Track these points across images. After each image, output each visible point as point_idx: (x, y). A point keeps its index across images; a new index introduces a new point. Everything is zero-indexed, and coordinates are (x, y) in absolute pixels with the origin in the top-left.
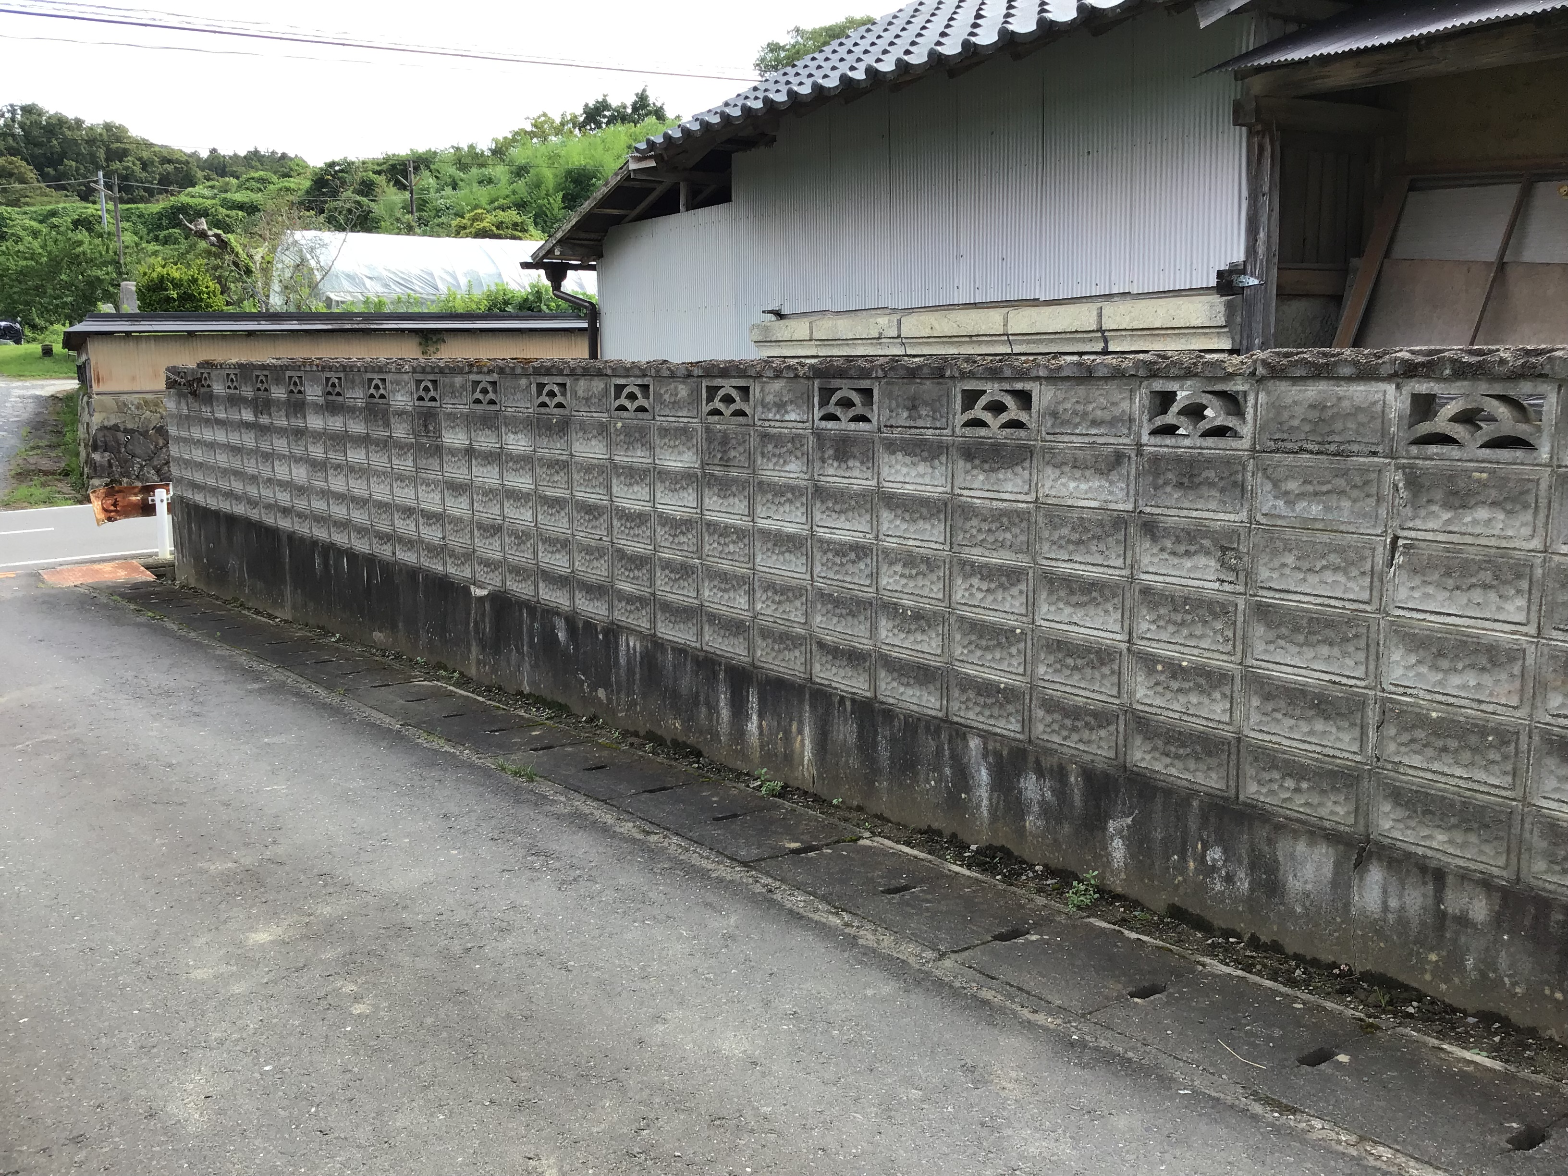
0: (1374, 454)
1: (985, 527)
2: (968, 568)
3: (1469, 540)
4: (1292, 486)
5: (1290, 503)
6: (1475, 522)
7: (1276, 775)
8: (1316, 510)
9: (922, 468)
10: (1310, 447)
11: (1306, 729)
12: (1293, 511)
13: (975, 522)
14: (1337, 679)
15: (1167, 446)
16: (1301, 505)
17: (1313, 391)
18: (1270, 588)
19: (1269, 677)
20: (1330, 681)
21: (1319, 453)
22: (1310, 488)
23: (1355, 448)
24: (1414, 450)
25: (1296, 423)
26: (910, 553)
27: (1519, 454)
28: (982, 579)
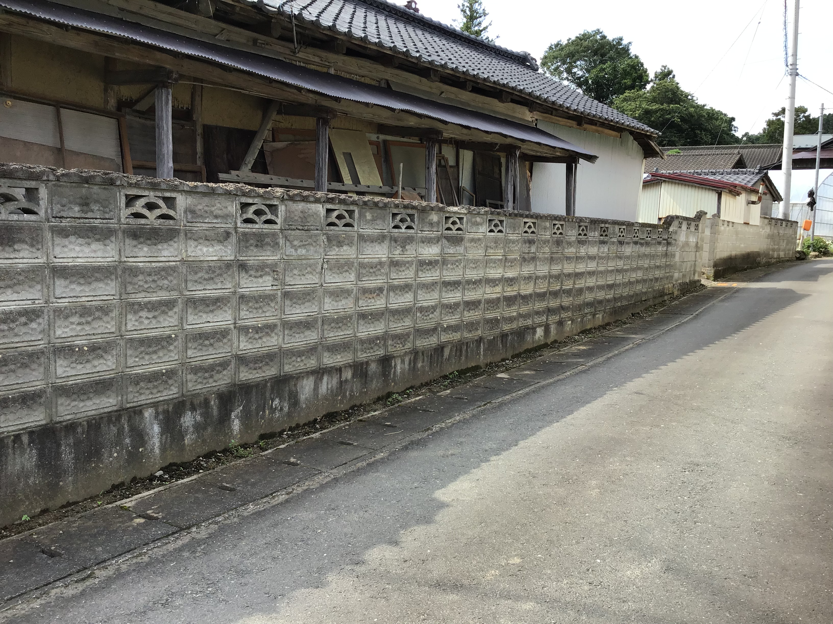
0: (317, 230)
1: (149, 279)
2: (136, 307)
3: (341, 257)
4: (296, 243)
5: (296, 250)
6: (344, 250)
7: (294, 358)
8: (304, 251)
9: (95, 246)
10: (300, 228)
11: (303, 336)
12: (296, 252)
13: (141, 277)
14: (309, 314)
15: (249, 228)
16: (299, 250)
17: (301, 206)
18: (290, 285)
19: (289, 321)
20: (308, 316)
21: (302, 230)
22: (301, 243)
23: (312, 227)
24: (327, 227)
25: (296, 218)
26: (84, 307)
27: (351, 228)
28: (149, 311)
